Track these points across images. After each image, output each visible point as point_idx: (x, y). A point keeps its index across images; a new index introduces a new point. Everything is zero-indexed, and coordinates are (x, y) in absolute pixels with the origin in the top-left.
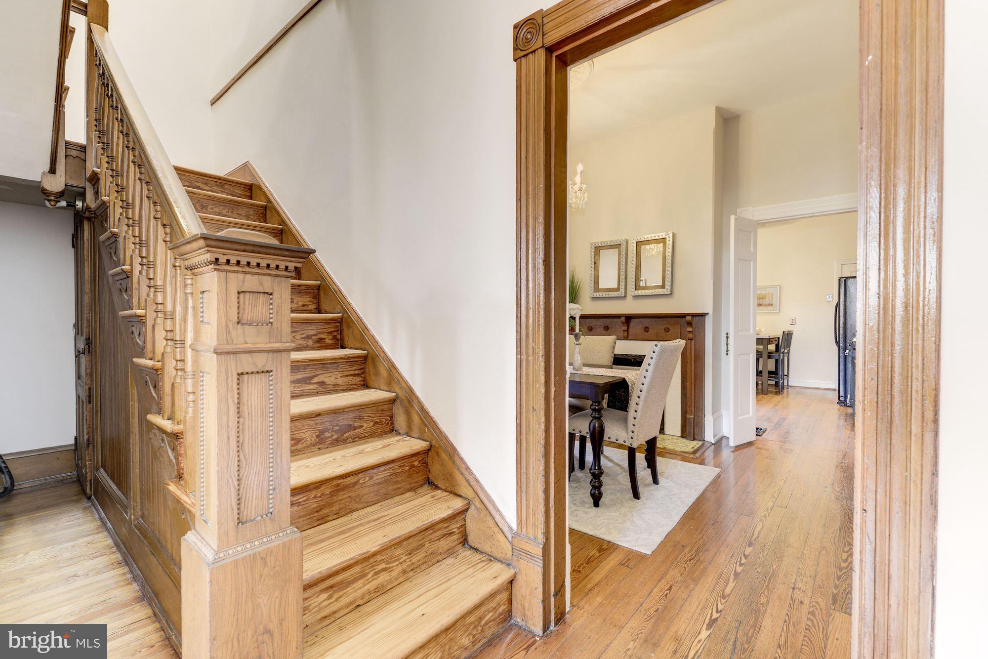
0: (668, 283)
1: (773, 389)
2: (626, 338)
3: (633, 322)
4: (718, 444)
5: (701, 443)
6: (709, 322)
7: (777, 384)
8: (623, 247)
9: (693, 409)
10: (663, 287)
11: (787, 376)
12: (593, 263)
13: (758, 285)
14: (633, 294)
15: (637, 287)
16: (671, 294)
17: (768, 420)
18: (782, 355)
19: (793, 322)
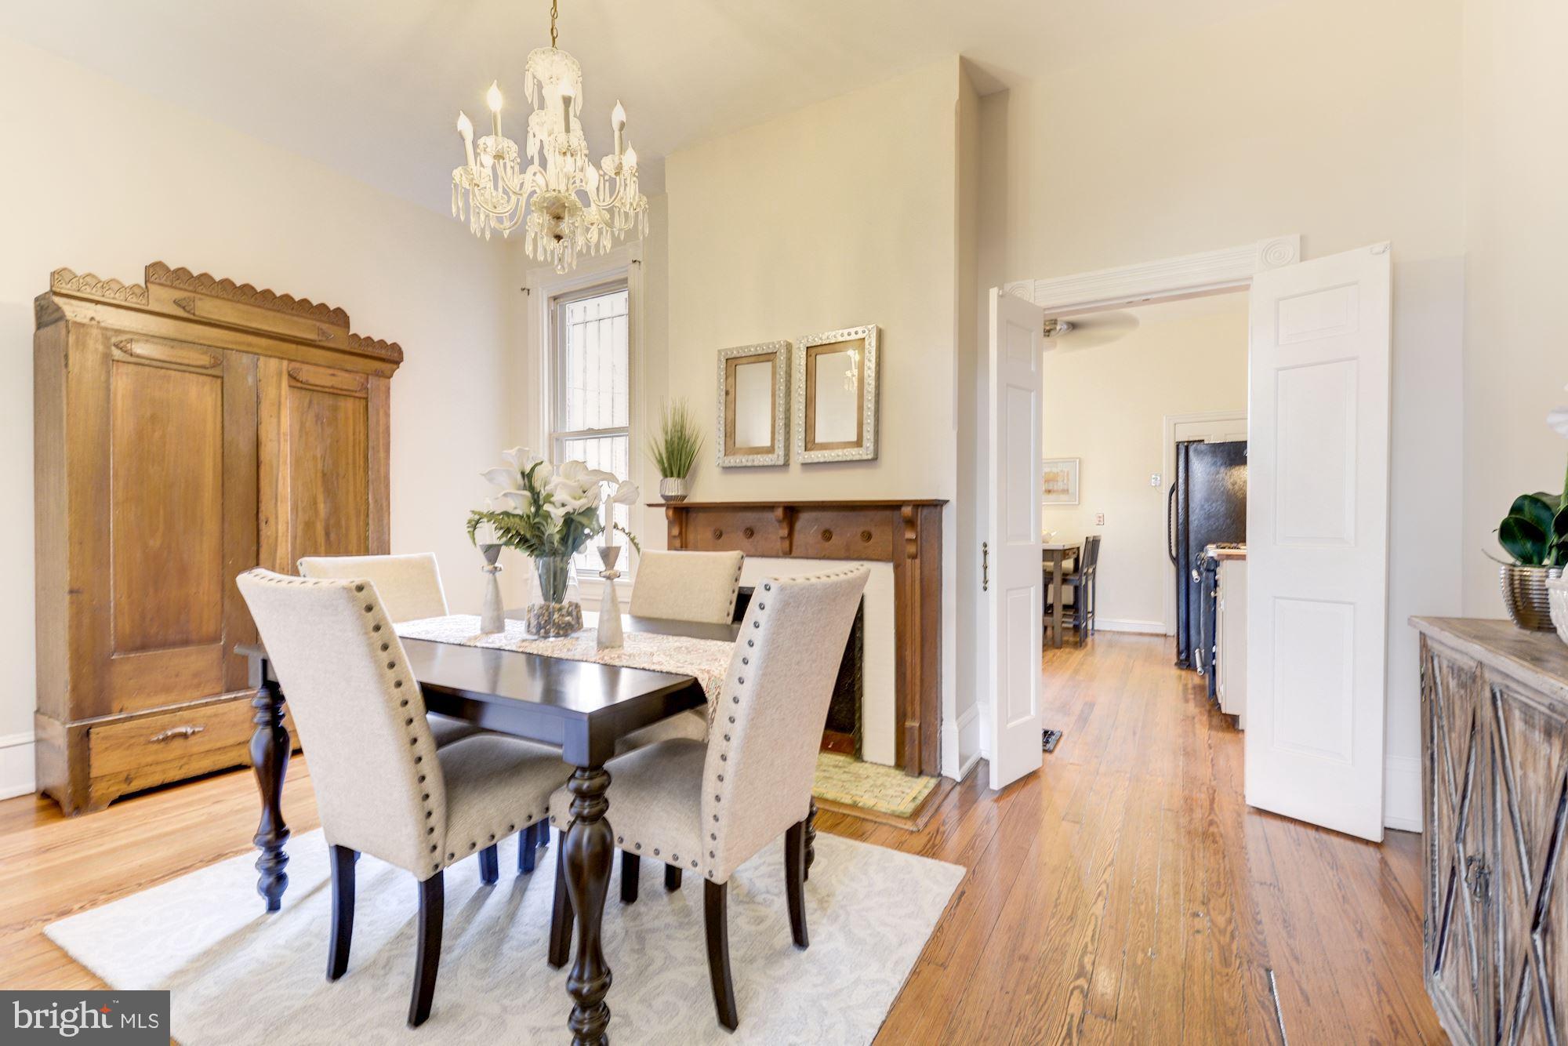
0: (868, 436)
1: (1070, 637)
2: (788, 553)
3: (804, 518)
4: (968, 783)
5: (933, 782)
6: (949, 519)
7: (1076, 628)
8: (782, 358)
9: (918, 709)
10: (859, 443)
11: (1093, 612)
12: (724, 393)
13: (1044, 456)
14: (801, 460)
15: (810, 444)
16: (875, 459)
17: (1064, 709)
18: (1084, 578)
19: (1101, 520)
